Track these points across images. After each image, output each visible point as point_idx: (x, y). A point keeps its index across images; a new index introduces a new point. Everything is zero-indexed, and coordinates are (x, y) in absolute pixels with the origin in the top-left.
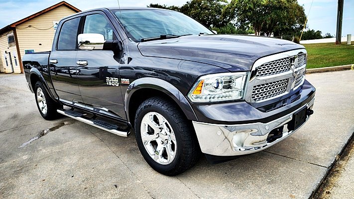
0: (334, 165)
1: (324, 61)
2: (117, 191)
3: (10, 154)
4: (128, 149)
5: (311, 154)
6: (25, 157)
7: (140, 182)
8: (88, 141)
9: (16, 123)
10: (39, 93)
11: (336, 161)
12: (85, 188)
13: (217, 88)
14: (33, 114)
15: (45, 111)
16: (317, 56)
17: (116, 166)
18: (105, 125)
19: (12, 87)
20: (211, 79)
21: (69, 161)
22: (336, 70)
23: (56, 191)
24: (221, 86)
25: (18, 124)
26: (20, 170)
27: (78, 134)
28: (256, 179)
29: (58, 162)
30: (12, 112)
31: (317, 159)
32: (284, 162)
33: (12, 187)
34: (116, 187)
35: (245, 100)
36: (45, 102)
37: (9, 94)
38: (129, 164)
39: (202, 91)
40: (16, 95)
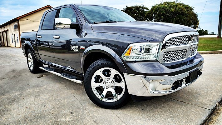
0: (215, 109)
1: (210, 47)
2: (72, 116)
3: (9, 91)
4: (81, 92)
5: (200, 101)
6: (17, 93)
7: (87, 111)
8: (57, 86)
9: (14, 74)
10: (29, 56)
11: (216, 106)
12: (52, 113)
13: (140, 52)
14: (25, 70)
15: (32, 68)
16: (205, 44)
17: (73, 102)
18: (68, 76)
19: (14, 54)
20: (137, 46)
21: (44, 97)
22: (217, 53)
23: (34, 114)
24: (143, 51)
25: (16, 75)
26: (14, 100)
27: (51, 82)
28: (163, 114)
29: (37, 97)
30: (12, 68)
31: (204, 104)
32: (182, 105)
33: (7, 110)
34: (72, 114)
35: (158, 61)
36: (32, 62)
37: (12, 58)
38: (81, 101)
39: (131, 53)
40: (16, 59)
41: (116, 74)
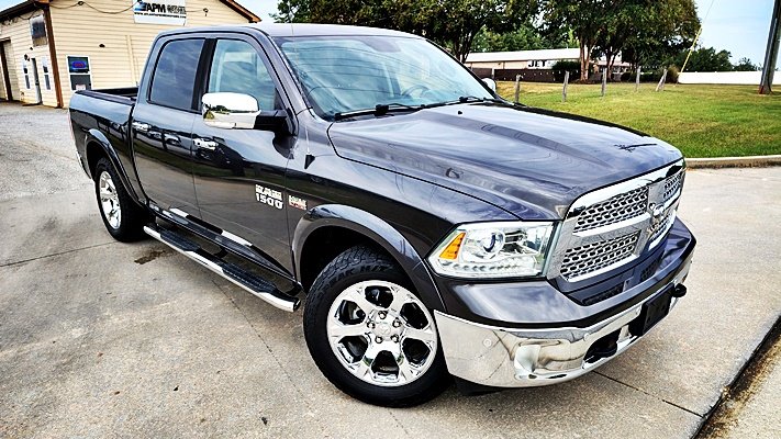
0: (715, 410)
1: (728, 139)
2: (267, 431)
3: (46, 323)
4: (291, 330)
5: (672, 378)
6: (77, 333)
7: (313, 415)
8: (208, 303)
9: (55, 242)
11: (721, 400)
12: (203, 420)
14: (90, 222)
17: (264, 372)
19: (40, 142)
21: (171, 349)
23: (142, 420)
25: (58, 244)
26: (69, 363)
27: (186, 284)
29: (145, 351)
30: (43, 212)
31: (683, 392)
32: (613, 394)
33: (51, 403)
34: (265, 423)
35: (545, 279)
36: (116, 202)
37: (34, 161)
38: (292, 370)
39: (459, 253)
40: (51, 167)
41: (409, 301)
